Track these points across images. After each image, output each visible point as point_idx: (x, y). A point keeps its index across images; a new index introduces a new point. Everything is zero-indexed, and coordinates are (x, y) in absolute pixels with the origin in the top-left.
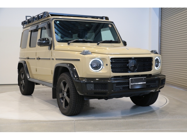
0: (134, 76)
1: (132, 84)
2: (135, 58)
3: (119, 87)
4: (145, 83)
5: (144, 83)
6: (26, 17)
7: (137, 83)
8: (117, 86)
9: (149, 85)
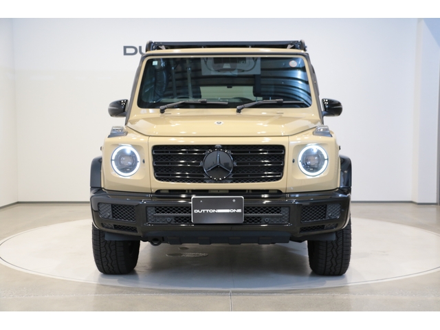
0: (228, 192)
1: (198, 211)
2: (224, 147)
3: (164, 217)
4: (239, 211)
5: (234, 211)
6: (125, 48)
7: (214, 211)
8: (158, 212)
9: (259, 217)
